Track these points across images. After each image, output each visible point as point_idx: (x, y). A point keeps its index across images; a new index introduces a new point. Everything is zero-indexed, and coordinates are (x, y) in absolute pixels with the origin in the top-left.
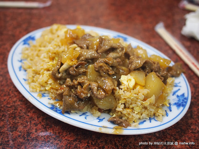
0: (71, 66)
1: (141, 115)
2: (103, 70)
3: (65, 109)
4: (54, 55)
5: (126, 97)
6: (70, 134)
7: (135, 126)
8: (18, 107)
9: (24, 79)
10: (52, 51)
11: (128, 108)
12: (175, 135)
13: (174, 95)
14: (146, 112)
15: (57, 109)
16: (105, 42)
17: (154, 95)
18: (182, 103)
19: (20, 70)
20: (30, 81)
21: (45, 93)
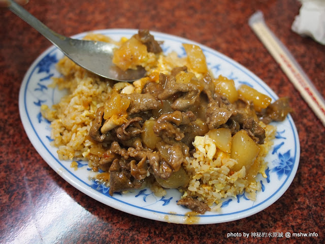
0: (118, 126)
1: (226, 193)
2: (167, 135)
3: (113, 189)
4: (90, 99)
5: (202, 172)
6: (123, 219)
7: (216, 211)
8: (43, 179)
9: (47, 137)
10: (86, 94)
11: (207, 184)
12: (274, 213)
13: (275, 153)
14: (233, 189)
15: (101, 187)
16: (169, 82)
17: (244, 167)
18: (286, 167)
19: (40, 121)
20: (57, 142)
21: (81, 160)
